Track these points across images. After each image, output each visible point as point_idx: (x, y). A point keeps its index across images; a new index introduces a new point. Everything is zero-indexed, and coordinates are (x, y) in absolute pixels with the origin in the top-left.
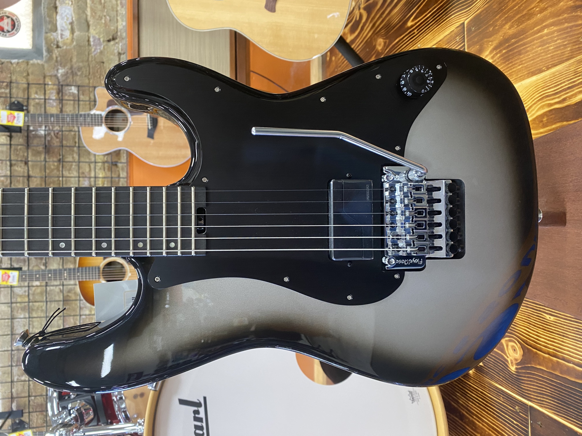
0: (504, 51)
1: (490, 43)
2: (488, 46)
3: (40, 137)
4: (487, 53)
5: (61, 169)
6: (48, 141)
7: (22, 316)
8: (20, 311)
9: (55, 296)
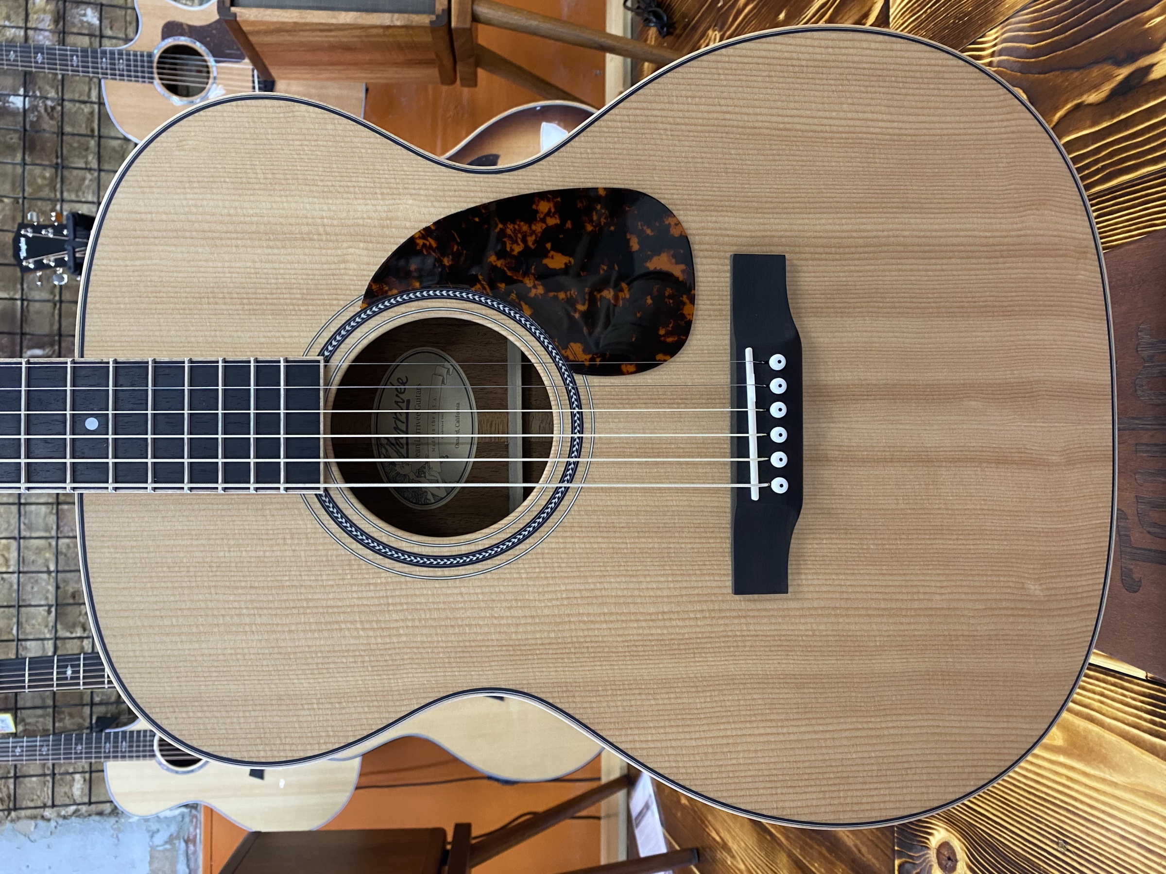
3: (14, 113)
5: (58, 186)
6: (32, 122)
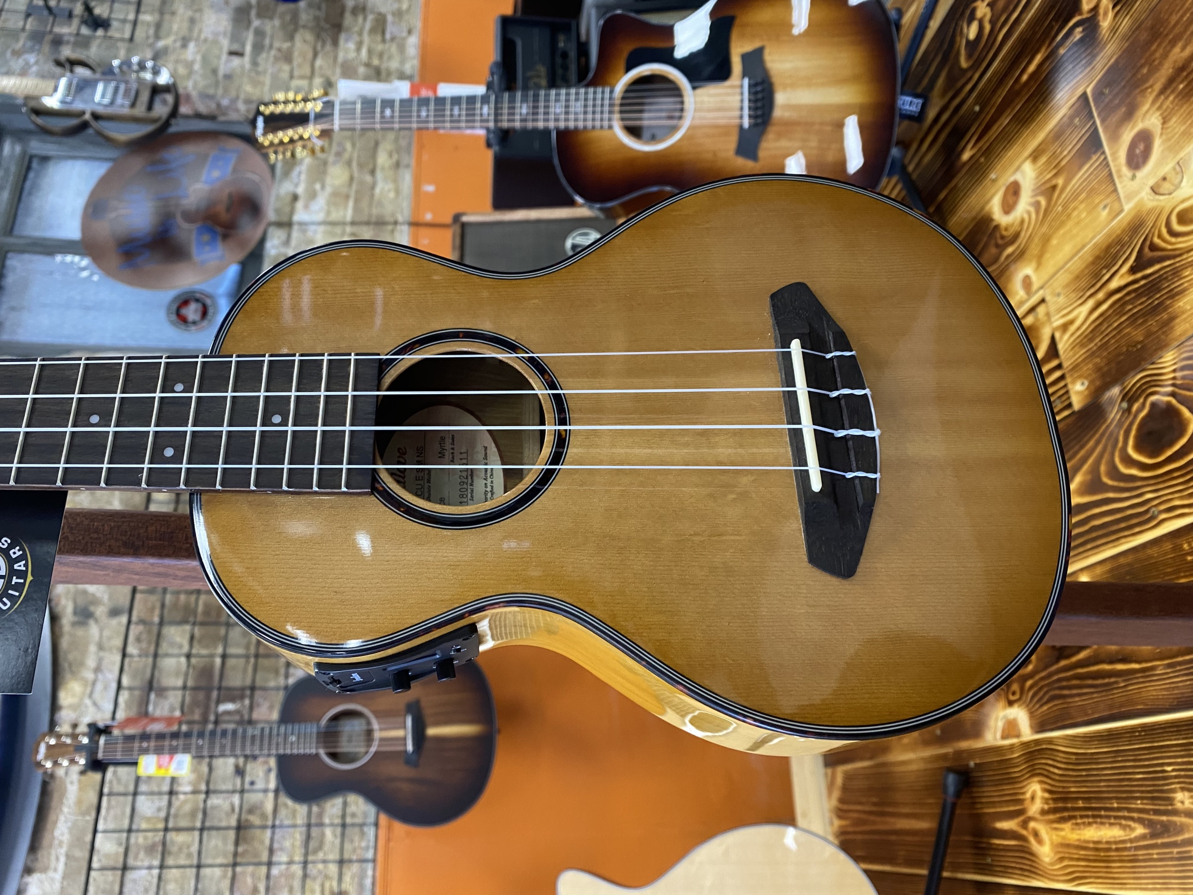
0: (1181, 86)
1: (1149, 90)
2: (1144, 97)
4: (1146, 106)
7: (146, 863)
8: (142, 855)
9: (220, 820)
